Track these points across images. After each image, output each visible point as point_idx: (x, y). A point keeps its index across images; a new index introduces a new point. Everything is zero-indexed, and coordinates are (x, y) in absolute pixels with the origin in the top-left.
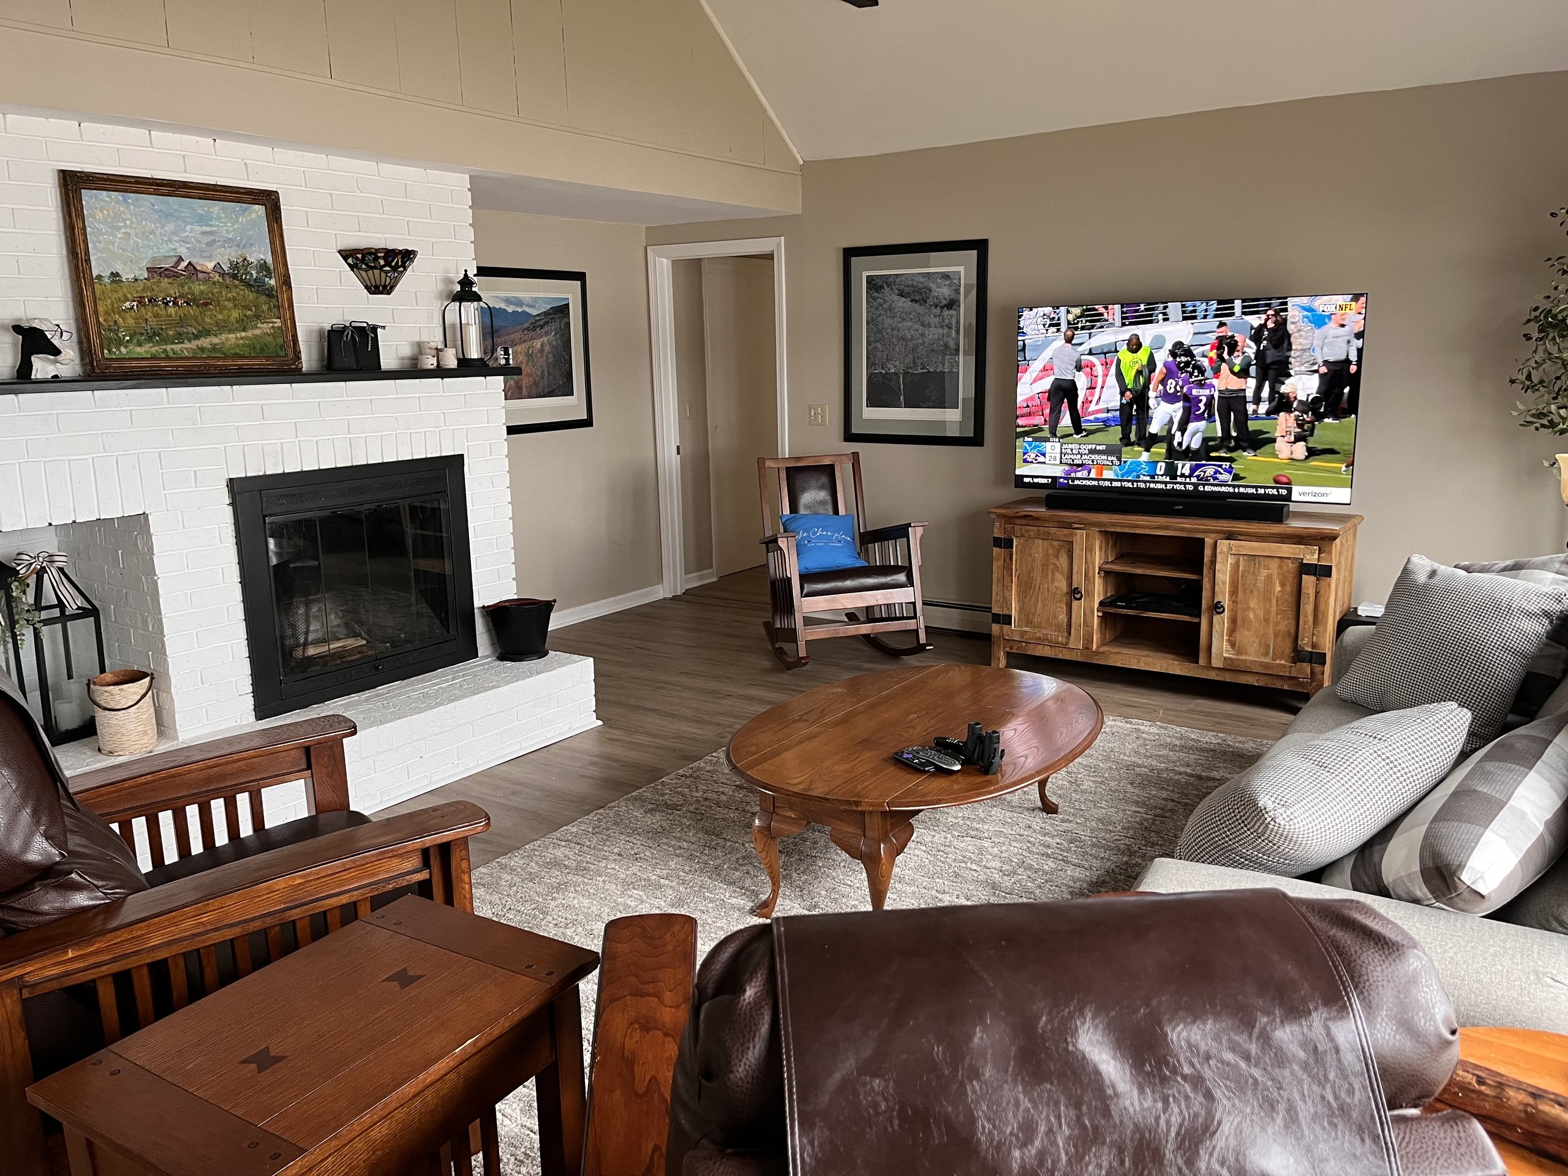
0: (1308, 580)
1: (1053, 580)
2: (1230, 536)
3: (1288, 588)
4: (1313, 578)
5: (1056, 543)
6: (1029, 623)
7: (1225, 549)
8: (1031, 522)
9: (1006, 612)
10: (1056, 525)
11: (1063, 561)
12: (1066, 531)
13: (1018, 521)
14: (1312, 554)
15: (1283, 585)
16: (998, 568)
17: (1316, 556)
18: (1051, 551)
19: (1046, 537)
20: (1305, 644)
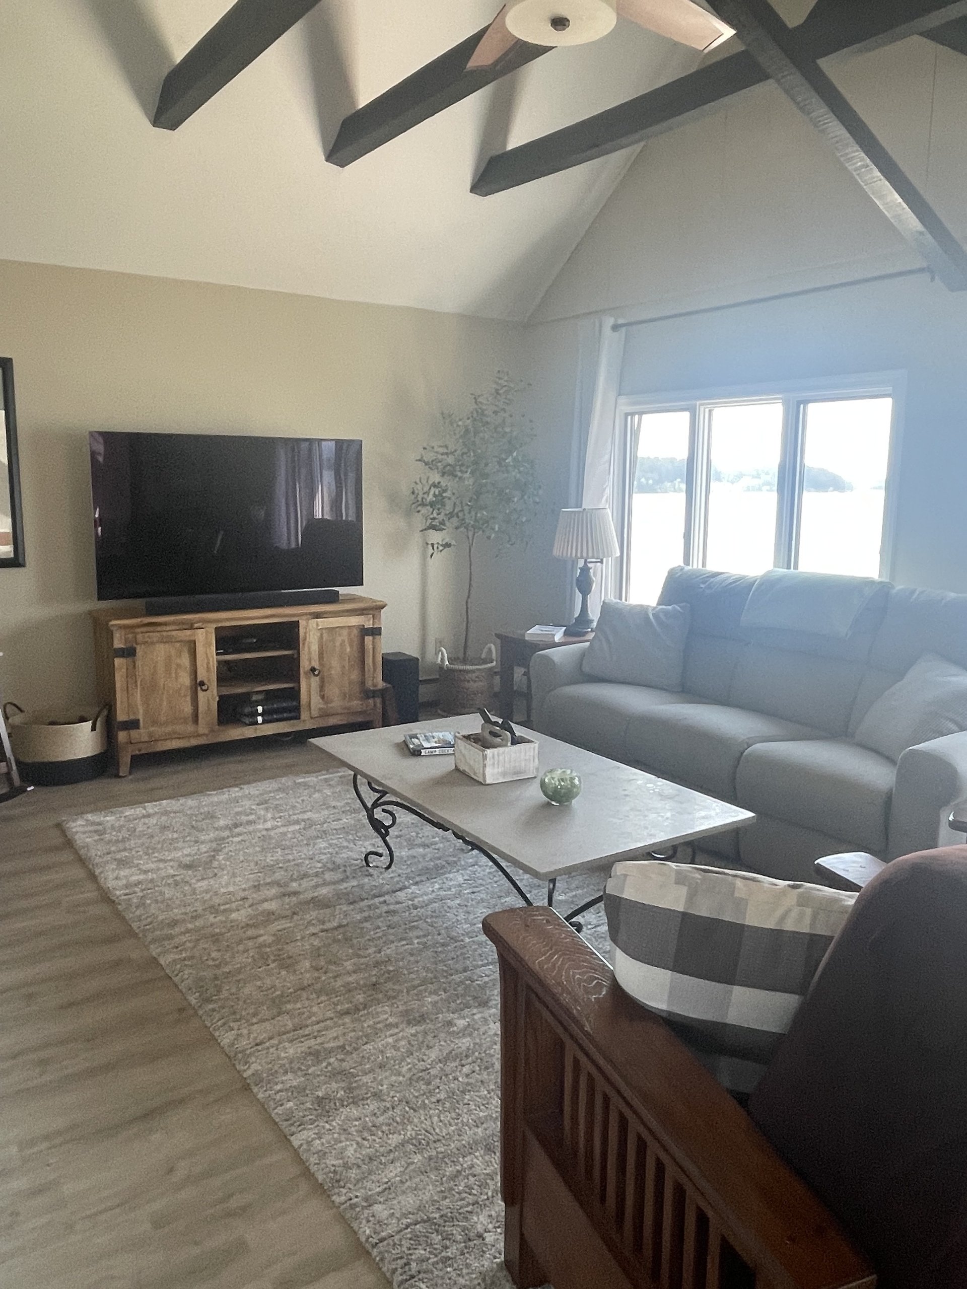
0: (368, 639)
1: (177, 679)
2: (317, 616)
3: (355, 648)
4: (371, 638)
5: (178, 645)
6: (155, 723)
7: (315, 626)
8: (151, 629)
9: (132, 717)
10: (177, 627)
11: (185, 660)
12: (188, 632)
13: (139, 630)
14: (369, 620)
15: (351, 646)
16: (122, 676)
17: (371, 622)
18: (173, 652)
19: (168, 641)
20: (369, 684)
